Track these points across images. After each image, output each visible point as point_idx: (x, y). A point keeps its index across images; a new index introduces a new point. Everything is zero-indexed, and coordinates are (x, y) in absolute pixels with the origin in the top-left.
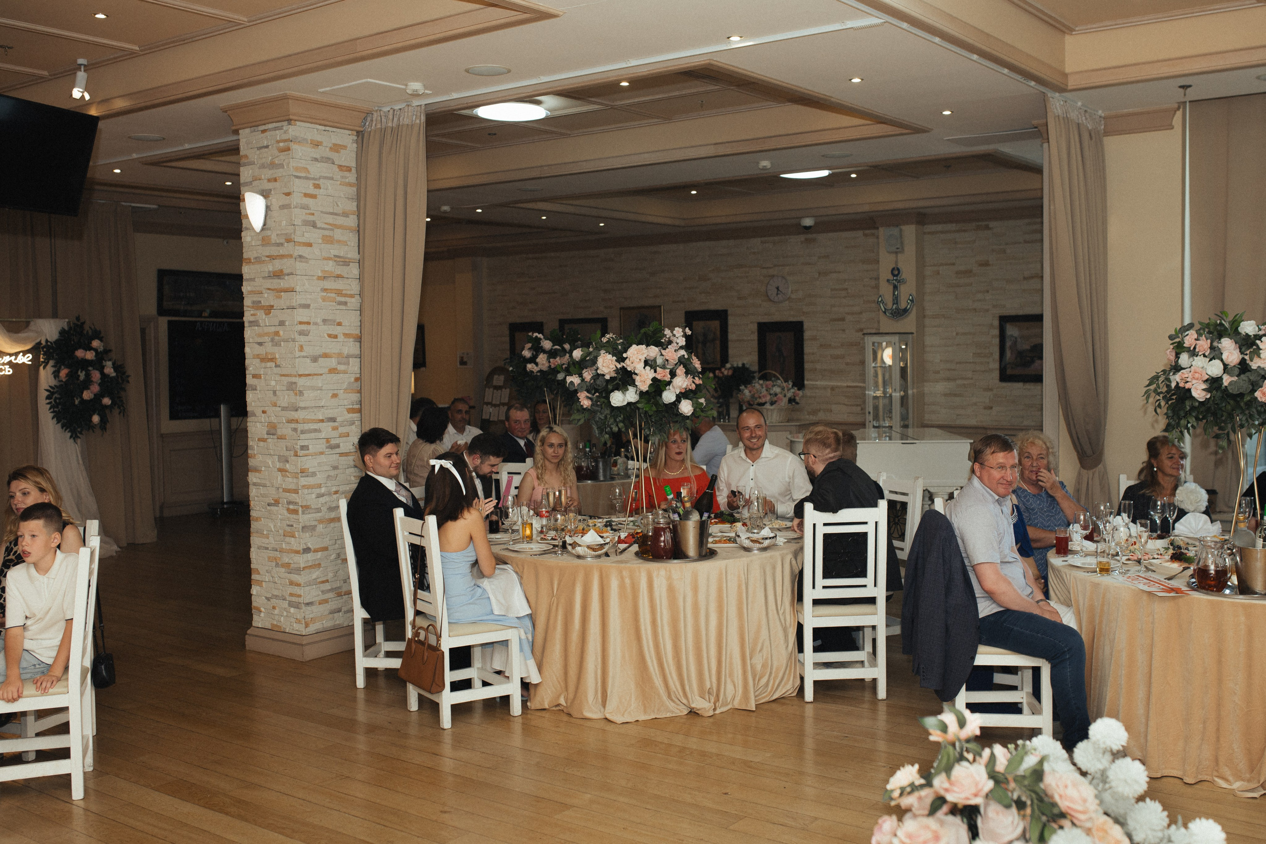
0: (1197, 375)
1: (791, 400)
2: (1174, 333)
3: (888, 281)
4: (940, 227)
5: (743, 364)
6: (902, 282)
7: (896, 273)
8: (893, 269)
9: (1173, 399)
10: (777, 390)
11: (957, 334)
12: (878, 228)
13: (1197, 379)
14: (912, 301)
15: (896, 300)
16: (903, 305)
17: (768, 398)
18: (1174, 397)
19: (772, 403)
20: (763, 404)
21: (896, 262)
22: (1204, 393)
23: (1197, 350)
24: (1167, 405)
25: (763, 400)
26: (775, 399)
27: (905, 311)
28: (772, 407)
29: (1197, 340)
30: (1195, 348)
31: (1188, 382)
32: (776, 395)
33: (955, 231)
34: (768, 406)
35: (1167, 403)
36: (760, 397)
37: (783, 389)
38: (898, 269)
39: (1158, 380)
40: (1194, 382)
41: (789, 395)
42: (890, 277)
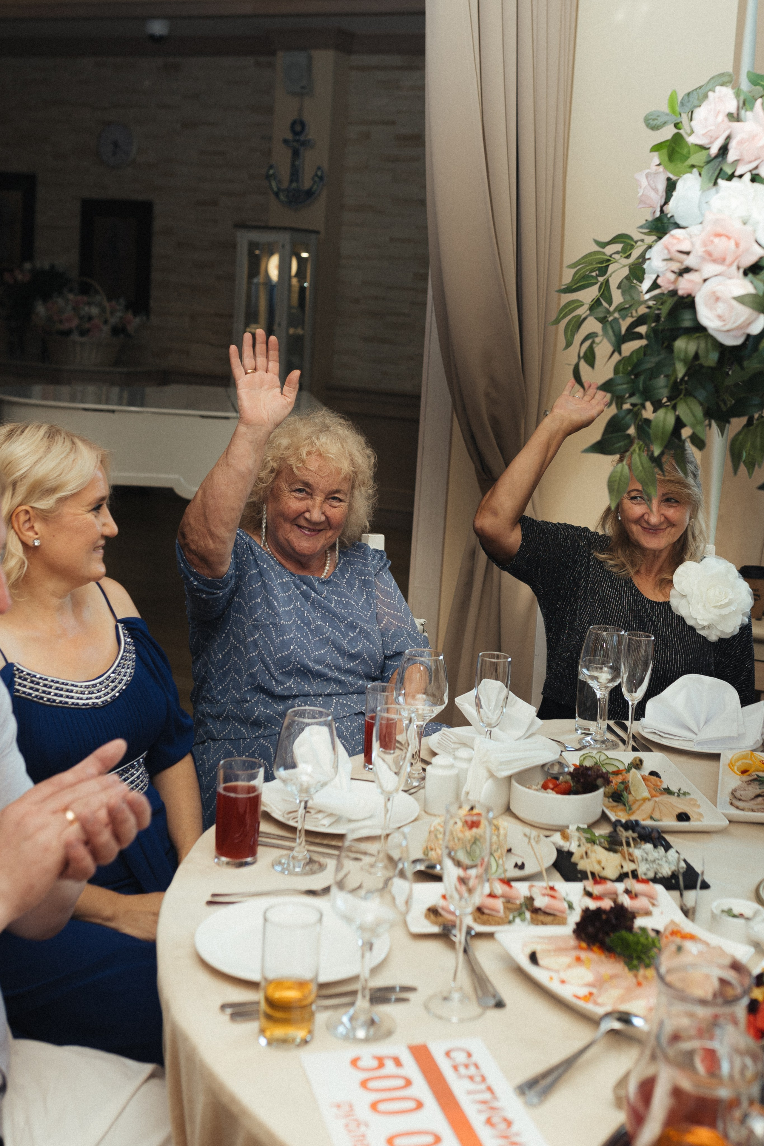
0: (721, 245)
1: (118, 331)
2: (665, 108)
3: (286, 141)
4: (374, 60)
5: (53, 267)
6: (305, 144)
7: (298, 128)
8: (294, 123)
9: (640, 336)
10: (94, 311)
11: (392, 239)
12: (273, 53)
13: (722, 261)
14: (321, 178)
15: (295, 174)
16: (307, 184)
17: (75, 323)
18: (642, 329)
19: (83, 333)
20: (67, 333)
21: (300, 110)
22: (744, 312)
23: (731, 156)
24: (616, 357)
25: (66, 326)
26: (87, 326)
27: (309, 194)
28: (83, 339)
29: (735, 117)
30: (724, 150)
31: (687, 270)
32: (90, 318)
33: (399, 68)
34: (76, 337)
35: (617, 349)
36: (61, 322)
37: (103, 310)
38: (303, 124)
39: (603, 271)
40: (709, 269)
41: (113, 320)
42: (290, 136)
